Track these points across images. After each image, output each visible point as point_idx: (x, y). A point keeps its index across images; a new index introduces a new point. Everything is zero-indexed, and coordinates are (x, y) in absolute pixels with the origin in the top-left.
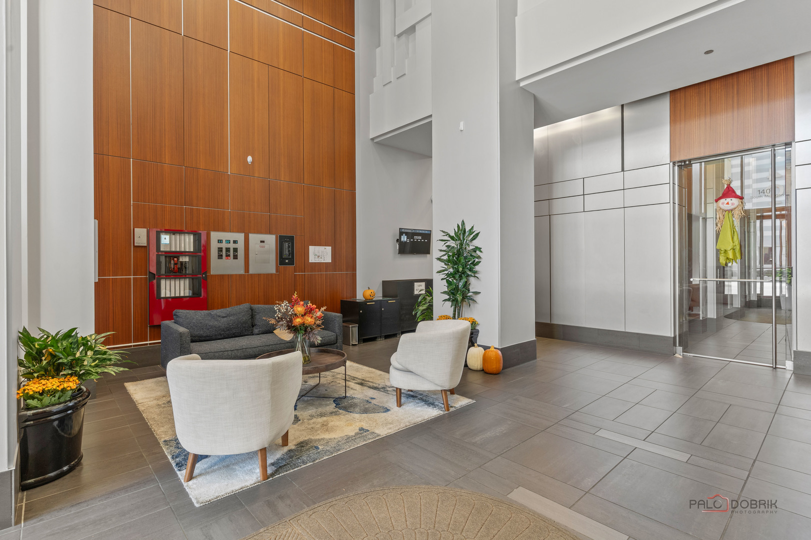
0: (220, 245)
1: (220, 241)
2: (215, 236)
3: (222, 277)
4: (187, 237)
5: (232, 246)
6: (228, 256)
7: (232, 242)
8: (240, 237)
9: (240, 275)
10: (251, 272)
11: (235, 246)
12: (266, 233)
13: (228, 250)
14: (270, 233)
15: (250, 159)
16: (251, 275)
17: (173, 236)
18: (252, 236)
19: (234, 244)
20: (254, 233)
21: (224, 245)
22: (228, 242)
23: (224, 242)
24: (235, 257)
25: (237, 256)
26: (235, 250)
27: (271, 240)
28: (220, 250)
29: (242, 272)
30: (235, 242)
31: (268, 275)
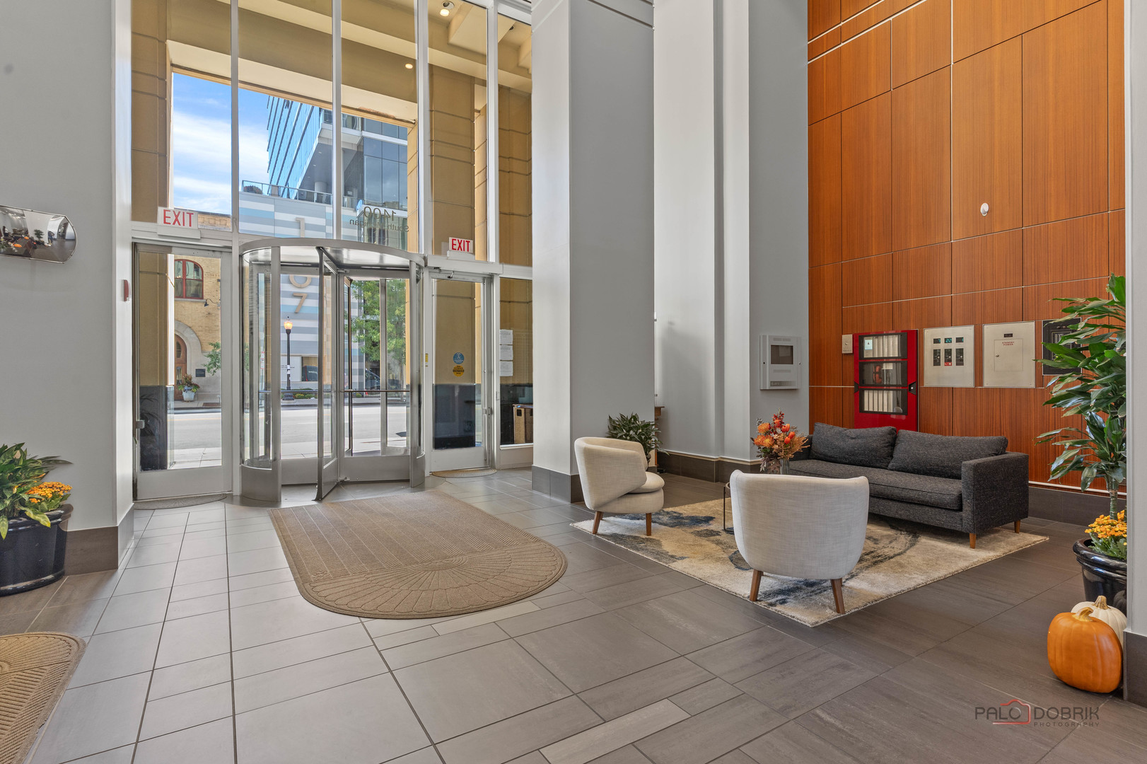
0: (937, 346)
1: (937, 341)
2: (929, 334)
3: (939, 391)
4: (891, 338)
5: (954, 346)
6: (948, 361)
7: (954, 340)
8: (967, 332)
9: (967, 390)
10: (988, 382)
11: (959, 346)
12: (1015, 320)
13: (948, 352)
14: (1023, 318)
15: (985, 207)
16: (987, 389)
17: (876, 340)
18: (988, 329)
19: (958, 343)
20: (993, 322)
21: (942, 346)
22: (948, 340)
23: (942, 341)
24: (960, 362)
25: (962, 360)
26: (960, 352)
27: (1026, 331)
28: (936, 353)
29: (970, 383)
30: (959, 340)
31: (1018, 390)
